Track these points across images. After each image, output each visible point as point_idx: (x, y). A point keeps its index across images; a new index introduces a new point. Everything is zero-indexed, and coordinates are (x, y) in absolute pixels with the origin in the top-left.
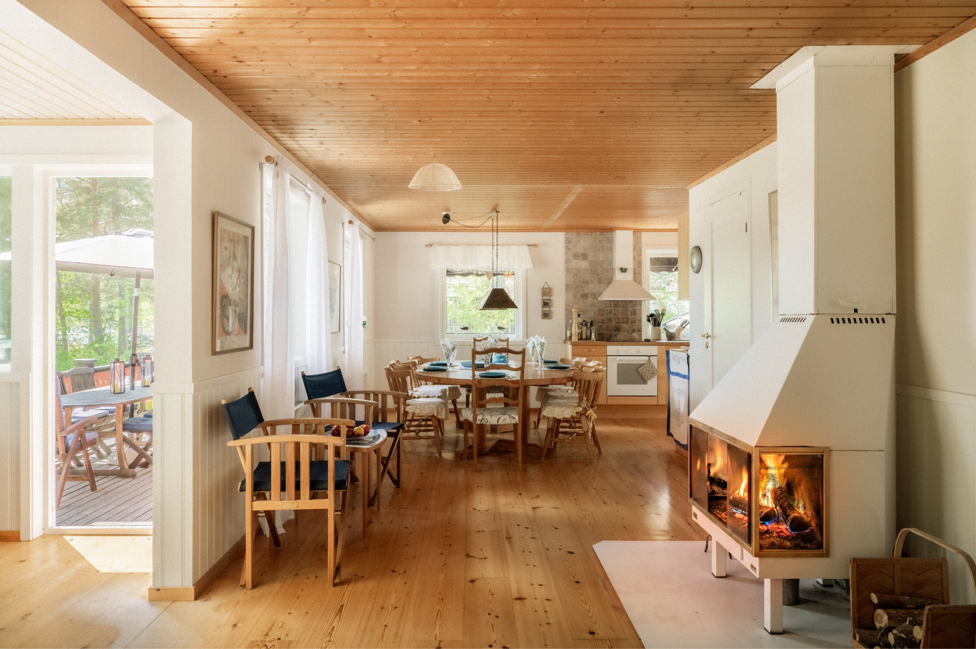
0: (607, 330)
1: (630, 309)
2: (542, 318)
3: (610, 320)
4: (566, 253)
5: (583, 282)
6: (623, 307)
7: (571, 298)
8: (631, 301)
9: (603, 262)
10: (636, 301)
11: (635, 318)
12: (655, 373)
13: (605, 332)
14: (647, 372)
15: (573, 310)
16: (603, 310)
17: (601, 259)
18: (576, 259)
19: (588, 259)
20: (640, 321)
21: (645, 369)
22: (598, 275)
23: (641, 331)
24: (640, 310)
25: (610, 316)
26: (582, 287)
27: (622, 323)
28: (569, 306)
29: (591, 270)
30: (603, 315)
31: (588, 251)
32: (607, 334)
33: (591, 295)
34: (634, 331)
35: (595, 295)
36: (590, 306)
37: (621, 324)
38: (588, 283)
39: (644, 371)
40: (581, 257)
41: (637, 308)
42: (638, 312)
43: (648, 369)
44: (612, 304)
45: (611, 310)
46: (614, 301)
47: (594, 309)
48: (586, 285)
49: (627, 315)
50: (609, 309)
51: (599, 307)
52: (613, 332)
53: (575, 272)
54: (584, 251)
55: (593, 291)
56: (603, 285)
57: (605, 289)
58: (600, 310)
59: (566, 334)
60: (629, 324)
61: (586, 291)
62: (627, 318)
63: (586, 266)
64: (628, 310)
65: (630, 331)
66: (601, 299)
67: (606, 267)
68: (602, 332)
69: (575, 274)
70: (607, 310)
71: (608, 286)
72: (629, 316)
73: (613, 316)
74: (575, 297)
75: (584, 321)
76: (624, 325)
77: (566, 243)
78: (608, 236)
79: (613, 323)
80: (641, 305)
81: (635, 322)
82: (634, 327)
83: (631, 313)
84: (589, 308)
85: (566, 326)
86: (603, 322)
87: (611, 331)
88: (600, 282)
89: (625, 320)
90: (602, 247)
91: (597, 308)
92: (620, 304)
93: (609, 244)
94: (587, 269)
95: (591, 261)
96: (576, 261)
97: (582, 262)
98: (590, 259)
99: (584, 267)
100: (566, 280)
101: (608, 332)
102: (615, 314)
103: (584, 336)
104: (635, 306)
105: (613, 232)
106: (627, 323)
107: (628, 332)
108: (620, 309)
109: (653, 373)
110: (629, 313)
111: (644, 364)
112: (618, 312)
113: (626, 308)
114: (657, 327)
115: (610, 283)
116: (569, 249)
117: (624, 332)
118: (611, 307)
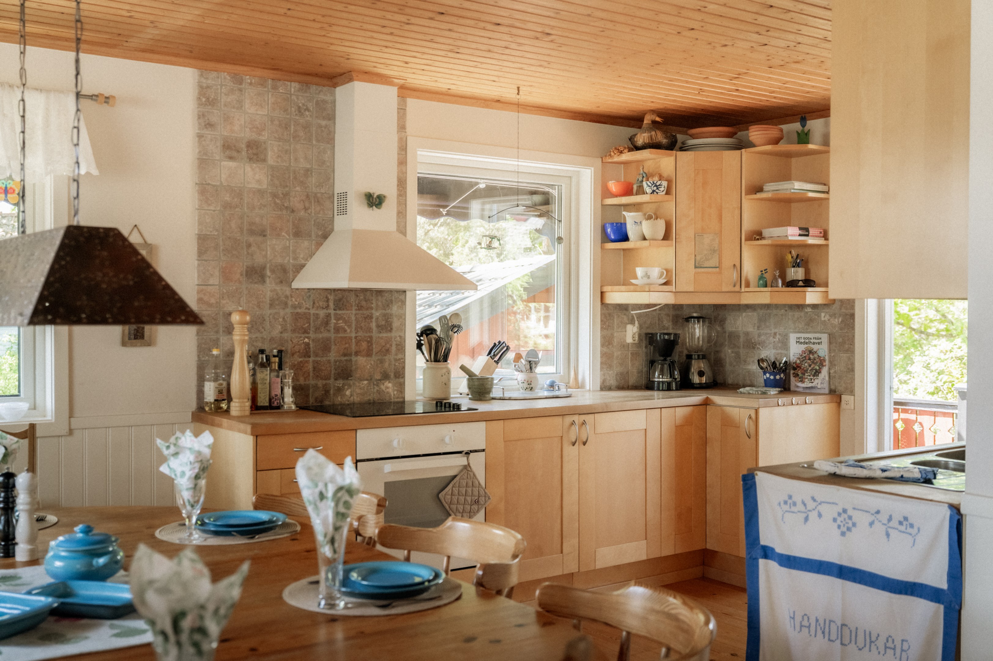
0: (317, 377)
1: (376, 314)
2: (124, 344)
3: (326, 347)
4: (200, 136)
5: (252, 232)
6: (360, 308)
7: (215, 280)
8: (380, 292)
9: (308, 172)
10: (390, 291)
11: (388, 341)
12: (482, 500)
13: (312, 382)
14: (462, 499)
15: (235, 318)
16: (306, 316)
17: (303, 164)
18: (231, 158)
19: (264, 160)
20: (401, 348)
21: (456, 491)
22: (293, 211)
23: (404, 377)
24: (402, 317)
25: (325, 335)
26: (249, 246)
27: (357, 353)
28: (210, 305)
29: (274, 196)
30: (306, 332)
31: (264, 136)
32: (316, 387)
33: (273, 271)
34: (386, 377)
35: (285, 270)
36: (271, 305)
37: (354, 358)
38: (263, 234)
39: (455, 499)
40: (244, 153)
41: (395, 309)
42: (396, 324)
43: (463, 491)
44: (331, 298)
45: (328, 316)
46: (335, 290)
47: (282, 313)
48: (260, 239)
49: (370, 330)
50: (322, 313)
51: (294, 307)
52: (331, 381)
53: (227, 198)
54: (254, 136)
55: (279, 260)
56: (306, 243)
57: (312, 255)
58: (297, 317)
59: (200, 393)
60: (374, 358)
61: (259, 260)
62: (370, 342)
63: (259, 181)
64: (370, 317)
65: (378, 376)
66: (301, 283)
67: (314, 190)
68: (302, 381)
69: (227, 206)
70: (317, 316)
71: (319, 245)
72: (375, 334)
73: (332, 335)
74: (226, 275)
75: (262, 351)
76: (361, 360)
77: (200, 104)
78: (322, 97)
79: (333, 356)
80: (404, 302)
81: (388, 351)
82: (386, 365)
83: (378, 326)
84: (268, 312)
85: (201, 368)
86: (307, 354)
87: (327, 378)
88: (297, 234)
89: (364, 345)
90: (306, 127)
91: (289, 310)
92: (352, 299)
93: (324, 123)
94: (261, 193)
95: (272, 167)
96: (232, 164)
97: (248, 168)
98: (271, 161)
99: (254, 185)
100: (200, 223)
101: (320, 383)
102: (337, 330)
103: (263, 400)
104: (388, 304)
105: (335, 86)
106: (369, 354)
107: (370, 379)
108: (352, 314)
109: (477, 502)
110: (373, 325)
111: (455, 477)
112: (345, 322)
113: (367, 313)
114: (441, 365)
115: (325, 237)
116: (210, 125)
117: (361, 379)
118: (327, 307)
